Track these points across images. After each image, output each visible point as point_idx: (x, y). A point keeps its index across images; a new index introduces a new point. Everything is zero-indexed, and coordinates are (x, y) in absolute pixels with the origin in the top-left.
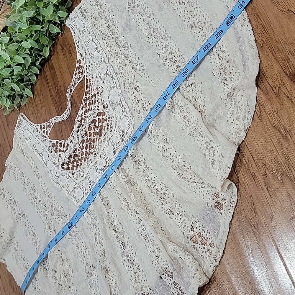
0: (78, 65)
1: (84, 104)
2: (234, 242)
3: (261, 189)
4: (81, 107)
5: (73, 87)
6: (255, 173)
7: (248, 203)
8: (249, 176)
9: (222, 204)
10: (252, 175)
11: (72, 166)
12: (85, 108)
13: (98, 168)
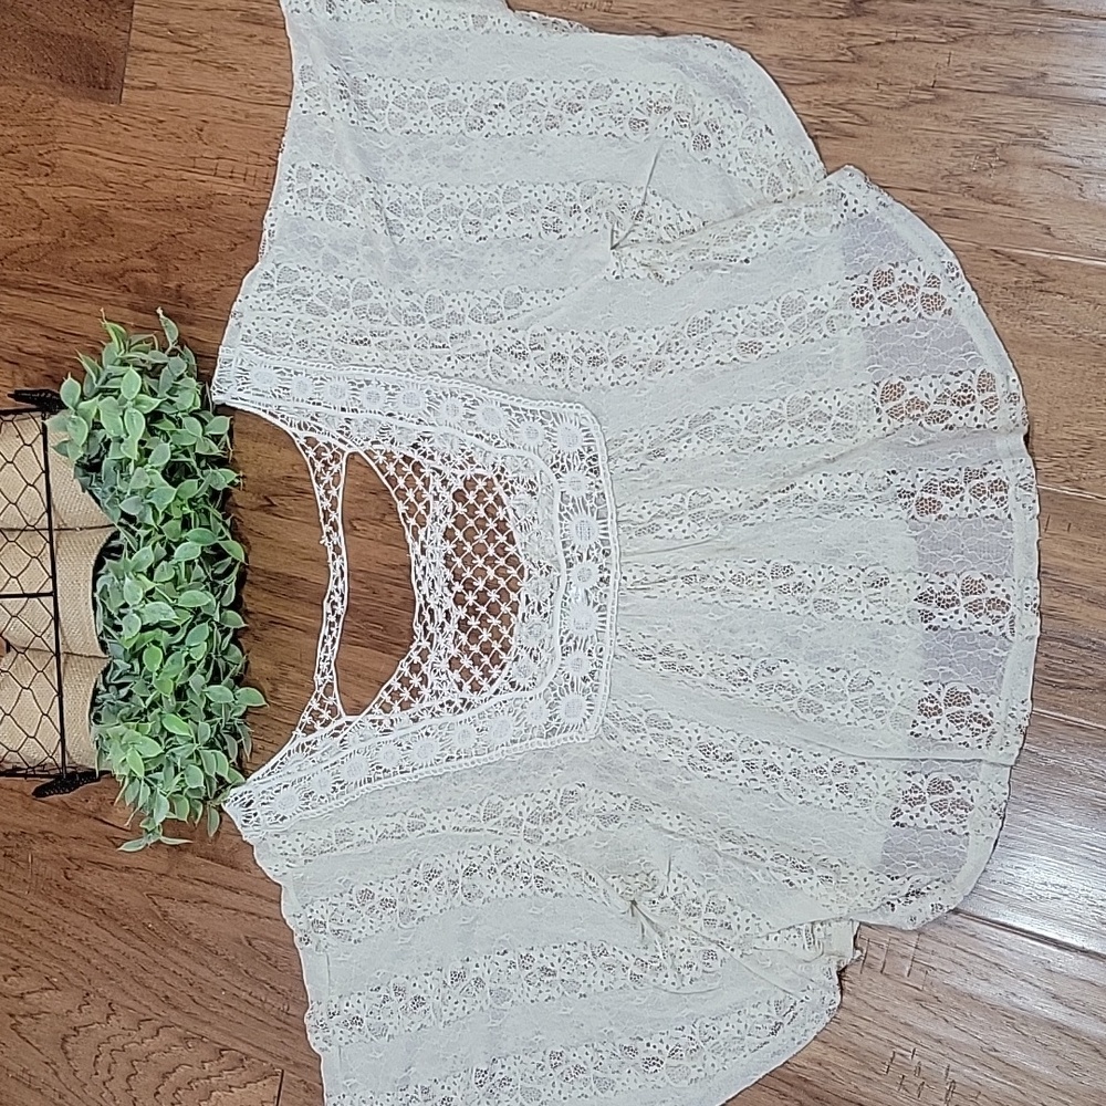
3: (984, 216)
6: (946, 207)
9: (937, 293)
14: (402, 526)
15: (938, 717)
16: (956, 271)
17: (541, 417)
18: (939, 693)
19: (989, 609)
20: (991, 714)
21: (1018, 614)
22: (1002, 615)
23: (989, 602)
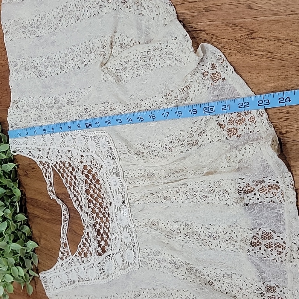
0: (41, 167)
1: (68, 185)
2: (253, 71)
3: (221, 7)
4: (69, 190)
5: (51, 187)
6: (205, 7)
7: (227, 30)
8: (205, 15)
9: (217, 72)
10: (206, 11)
11: (105, 243)
12: (71, 186)
13: (119, 207)
14: (66, 187)
15: (260, 246)
16: (222, 59)
17: (94, 139)
18: (258, 234)
19: (270, 189)
20: (284, 243)
21: (284, 191)
22: (277, 192)
23: (269, 186)
